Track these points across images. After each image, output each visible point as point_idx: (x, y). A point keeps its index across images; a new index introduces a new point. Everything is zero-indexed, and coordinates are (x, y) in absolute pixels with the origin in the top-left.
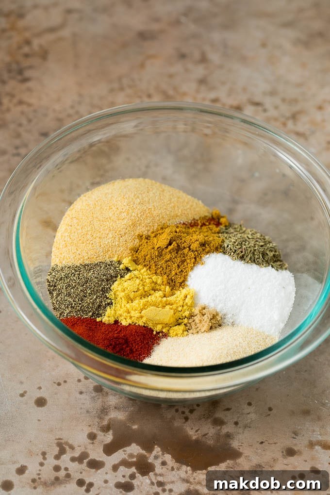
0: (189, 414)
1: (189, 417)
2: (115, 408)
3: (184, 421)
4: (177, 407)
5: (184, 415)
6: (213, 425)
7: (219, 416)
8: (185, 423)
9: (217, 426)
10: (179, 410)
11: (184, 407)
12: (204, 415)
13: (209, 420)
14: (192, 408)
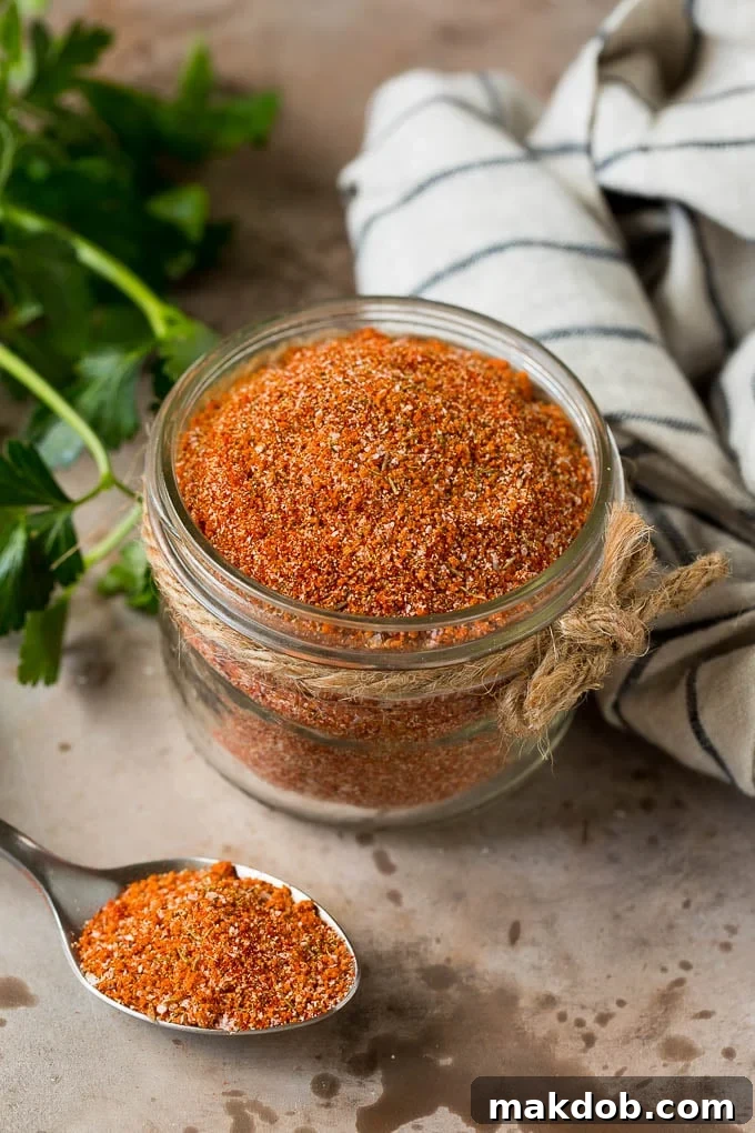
0: (597, 1026)
1: (599, 1035)
2: (390, 1009)
3: (583, 1044)
4: (560, 1009)
5: (584, 1030)
6: (665, 1058)
7: (681, 1033)
8: (584, 1051)
9: (676, 1060)
10: (569, 1016)
11: (583, 1007)
12: (639, 1030)
13: (654, 1045)
14: (603, 1011)
